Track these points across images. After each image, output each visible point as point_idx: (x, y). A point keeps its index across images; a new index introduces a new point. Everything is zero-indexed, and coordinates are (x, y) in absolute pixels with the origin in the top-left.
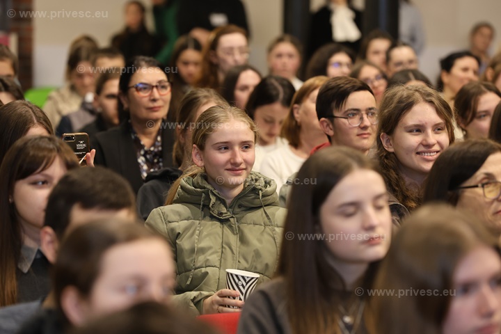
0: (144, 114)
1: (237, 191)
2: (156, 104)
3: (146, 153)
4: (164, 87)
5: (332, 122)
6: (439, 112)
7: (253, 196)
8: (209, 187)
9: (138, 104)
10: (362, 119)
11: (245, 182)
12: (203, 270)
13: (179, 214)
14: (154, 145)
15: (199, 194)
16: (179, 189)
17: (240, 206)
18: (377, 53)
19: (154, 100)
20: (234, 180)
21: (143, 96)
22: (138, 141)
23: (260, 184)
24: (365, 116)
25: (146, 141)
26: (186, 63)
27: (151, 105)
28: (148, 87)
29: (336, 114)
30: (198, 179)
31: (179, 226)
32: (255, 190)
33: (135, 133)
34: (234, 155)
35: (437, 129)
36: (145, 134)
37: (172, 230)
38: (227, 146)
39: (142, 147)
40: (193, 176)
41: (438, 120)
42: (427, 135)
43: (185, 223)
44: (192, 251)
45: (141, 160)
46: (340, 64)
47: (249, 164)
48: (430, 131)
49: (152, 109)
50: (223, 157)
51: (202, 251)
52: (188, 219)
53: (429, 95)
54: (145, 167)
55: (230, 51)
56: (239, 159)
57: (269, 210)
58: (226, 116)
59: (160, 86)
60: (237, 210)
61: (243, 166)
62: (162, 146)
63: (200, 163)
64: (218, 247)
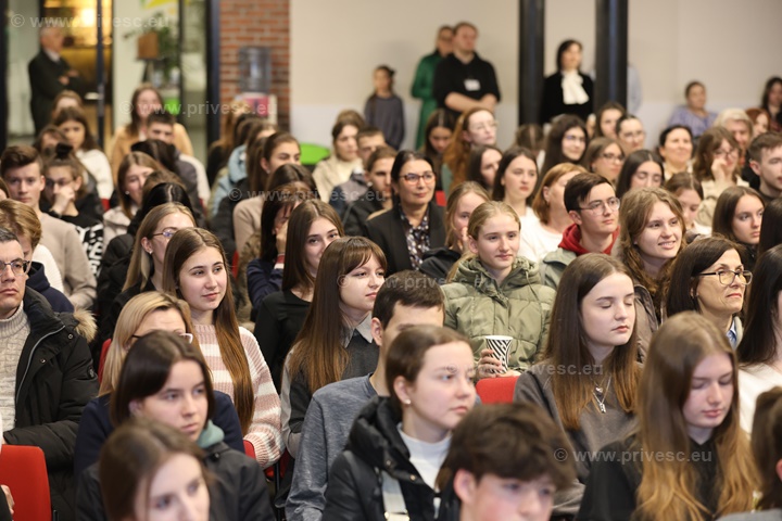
0: (412, 199)
1: (506, 272)
2: (422, 191)
3: (415, 231)
4: (429, 176)
5: (580, 213)
6: (672, 209)
7: (520, 276)
8: (481, 269)
9: (407, 191)
10: (604, 207)
11: (513, 265)
12: (480, 338)
13: (458, 292)
14: (421, 225)
15: (474, 275)
16: (458, 271)
17: (509, 284)
18: (608, 122)
19: (421, 188)
20: (502, 263)
21: (411, 184)
22: (407, 221)
23: (526, 266)
24: (606, 205)
25: (414, 222)
26: (437, 138)
27: (418, 192)
28: (416, 177)
29: (582, 206)
30: (473, 263)
31: (459, 302)
32: (522, 271)
33: (404, 215)
34: (502, 244)
35: (673, 222)
36: (413, 215)
37: (453, 305)
38: (495, 237)
39: (411, 226)
40: (469, 260)
41: (672, 215)
42: (665, 228)
43: (463, 300)
44: (470, 322)
45: (410, 237)
46: (574, 137)
47: (515, 250)
48: (667, 225)
49: (419, 195)
50: (492, 245)
51: (478, 322)
52: (466, 296)
53: (664, 195)
54: (414, 244)
55: (482, 126)
56: (506, 247)
57: (534, 287)
58: (495, 212)
59: (426, 175)
60: (507, 287)
61: (509, 252)
62: (429, 225)
63: (475, 251)
64: (491, 319)
